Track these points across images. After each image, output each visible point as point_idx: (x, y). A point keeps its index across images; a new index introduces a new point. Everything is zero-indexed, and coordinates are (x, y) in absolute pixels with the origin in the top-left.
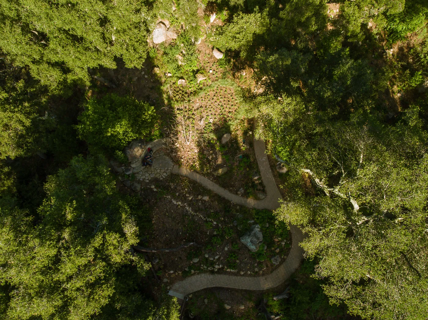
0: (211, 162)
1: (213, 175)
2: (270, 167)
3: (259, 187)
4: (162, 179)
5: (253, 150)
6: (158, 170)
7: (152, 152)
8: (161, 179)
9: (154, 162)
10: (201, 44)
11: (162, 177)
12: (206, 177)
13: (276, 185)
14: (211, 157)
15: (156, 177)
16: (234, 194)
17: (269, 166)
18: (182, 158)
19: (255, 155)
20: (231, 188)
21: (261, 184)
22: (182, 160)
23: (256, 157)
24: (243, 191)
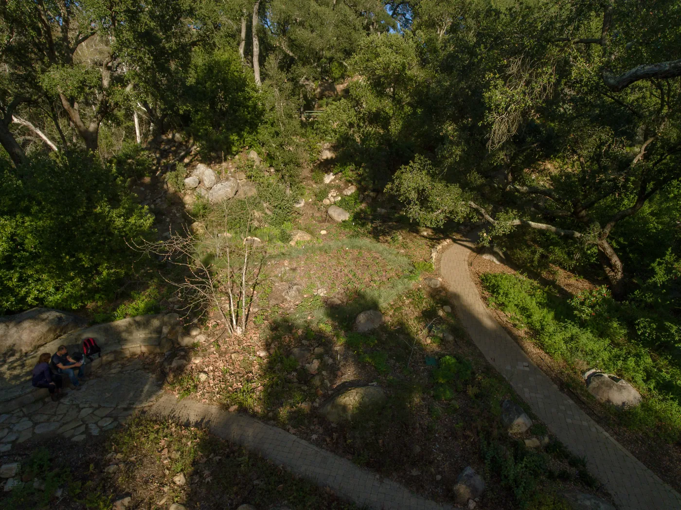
0: (317, 378)
1: (322, 420)
2: (562, 389)
3: (555, 465)
4: (79, 438)
5: (470, 343)
6: (83, 411)
7: (96, 355)
8: (75, 439)
9: (84, 388)
10: (304, 206)
11: (87, 431)
12: (292, 431)
13: (630, 455)
14: (316, 364)
15: (60, 431)
16: (434, 497)
17: (555, 386)
18: (205, 372)
19: (481, 355)
20: (415, 472)
21: (555, 448)
22: (203, 377)
23: (490, 362)
24: (478, 481)
